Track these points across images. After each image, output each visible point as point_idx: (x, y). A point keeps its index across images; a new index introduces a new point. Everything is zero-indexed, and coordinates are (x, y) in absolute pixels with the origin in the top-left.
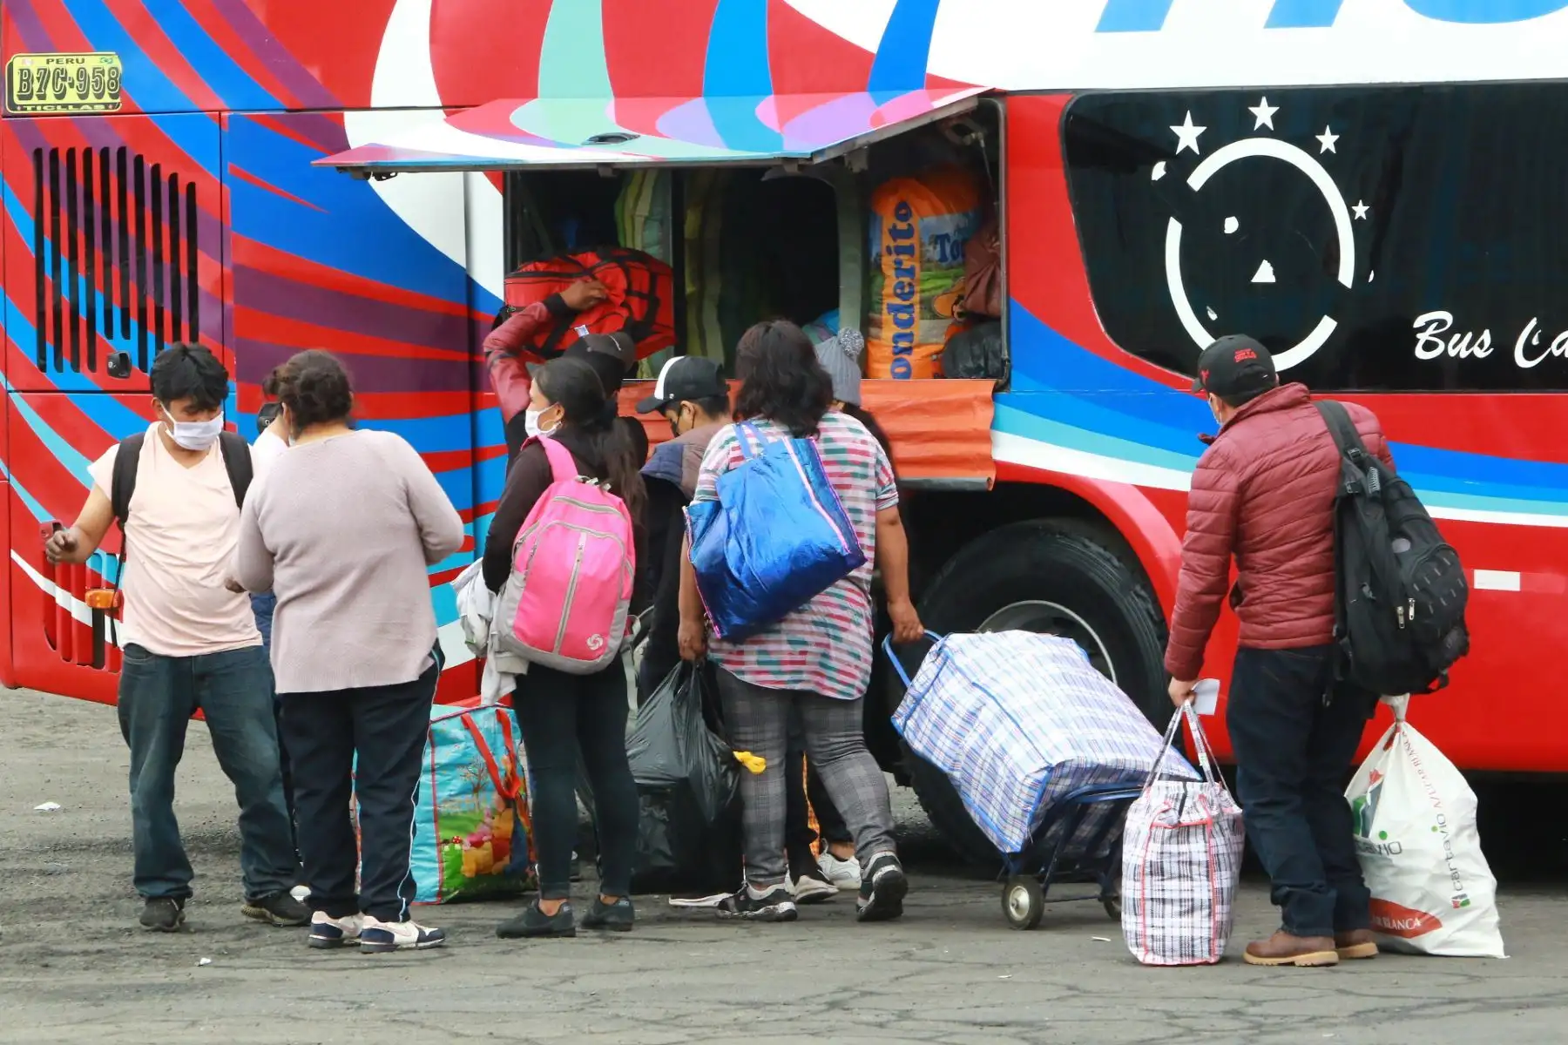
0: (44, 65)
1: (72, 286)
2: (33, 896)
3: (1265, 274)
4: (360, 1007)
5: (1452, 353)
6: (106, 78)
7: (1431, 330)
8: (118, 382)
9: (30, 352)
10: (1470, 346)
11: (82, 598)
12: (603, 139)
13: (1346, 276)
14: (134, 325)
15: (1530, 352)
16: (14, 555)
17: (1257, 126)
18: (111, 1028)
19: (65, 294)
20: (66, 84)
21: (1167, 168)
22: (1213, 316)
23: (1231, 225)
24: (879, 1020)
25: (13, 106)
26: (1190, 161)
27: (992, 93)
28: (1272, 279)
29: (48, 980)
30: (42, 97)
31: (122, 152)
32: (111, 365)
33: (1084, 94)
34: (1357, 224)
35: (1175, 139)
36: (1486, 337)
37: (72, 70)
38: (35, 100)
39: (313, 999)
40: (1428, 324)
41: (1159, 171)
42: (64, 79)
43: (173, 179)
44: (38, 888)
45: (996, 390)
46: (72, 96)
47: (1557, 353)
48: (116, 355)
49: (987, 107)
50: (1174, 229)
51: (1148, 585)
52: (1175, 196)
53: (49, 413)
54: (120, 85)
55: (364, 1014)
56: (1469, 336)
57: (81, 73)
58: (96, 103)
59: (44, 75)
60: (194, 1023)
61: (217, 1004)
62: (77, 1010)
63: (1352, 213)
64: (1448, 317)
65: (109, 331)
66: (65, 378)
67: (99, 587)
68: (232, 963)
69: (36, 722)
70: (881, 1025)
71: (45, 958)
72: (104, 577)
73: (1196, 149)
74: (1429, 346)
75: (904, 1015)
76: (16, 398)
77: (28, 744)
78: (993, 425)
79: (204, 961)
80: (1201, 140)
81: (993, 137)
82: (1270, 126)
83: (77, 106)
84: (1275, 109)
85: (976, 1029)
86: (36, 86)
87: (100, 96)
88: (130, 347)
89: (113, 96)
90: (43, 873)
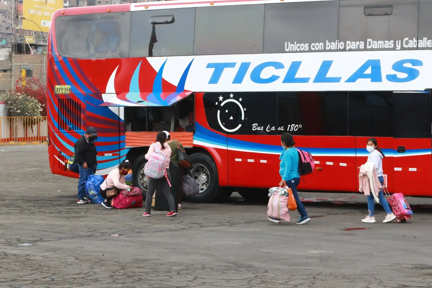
0: (60, 87)
1: (63, 118)
2: (57, 204)
3: (231, 118)
4: (105, 220)
5: (258, 129)
6: (69, 89)
7: (255, 126)
8: (69, 131)
9: (57, 127)
10: (260, 128)
11: (64, 162)
12: (139, 102)
13: (243, 118)
14: (72, 123)
15: (268, 129)
16: (54, 155)
17: (231, 97)
18: (71, 222)
19: (62, 119)
20: (63, 90)
21: (218, 103)
22: (224, 124)
23: (227, 111)
24: (178, 222)
25: (55, 93)
26: (221, 102)
27: (194, 92)
28: (232, 119)
29: (61, 215)
30: (60, 91)
31: (71, 99)
32: (68, 129)
33: (206, 93)
34: (244, 111)
35: (219, 99)
36: (262, 127)
37: (64, 88)
38: (59, 92)
39: (99, 218)
40: (254, 125)
41: (217, 103)
42: (63, 89)
43: (78, 103)
44: (58, 202)
45: (193, 134)
46: (64, 91)
47: (272, 130)
48: (69, 128)
49: (193, 94)
50: (219, 112)
51: (214, 162)
52: (219, 107)
53: (60, 135)
54: (70, 89)
55: (106, 221)
56: (260, 127)
57: (65, 88)
58: (67, 92)
59: (60, 88)
60: (82, 222)
61: (85, 219)
62: (65, 219)
63: (244, 110)
64: (257, 124)
65: (68, 124)
66: (62, 131)
67: (66, 160)
68: (86, 213)
69: (55, 179)
70: (179, 223)
71: (60, 212)
72: (67, 159)
73: (222, 100)
74: (254, 128)
75: (182, 222)
76: (55, 134)
77: (54, 182)
78: (193, 139)
79: (82, 213)
80: (223, 99)
81: (193, 99)
82: (232, 97)
83: (64, 93)
84: (233, 95)
85: (192, 224)
86: (59, 90)
87: (68, 91)
88: (71, 126)
89: (70, 91)
90: (58, 200)
